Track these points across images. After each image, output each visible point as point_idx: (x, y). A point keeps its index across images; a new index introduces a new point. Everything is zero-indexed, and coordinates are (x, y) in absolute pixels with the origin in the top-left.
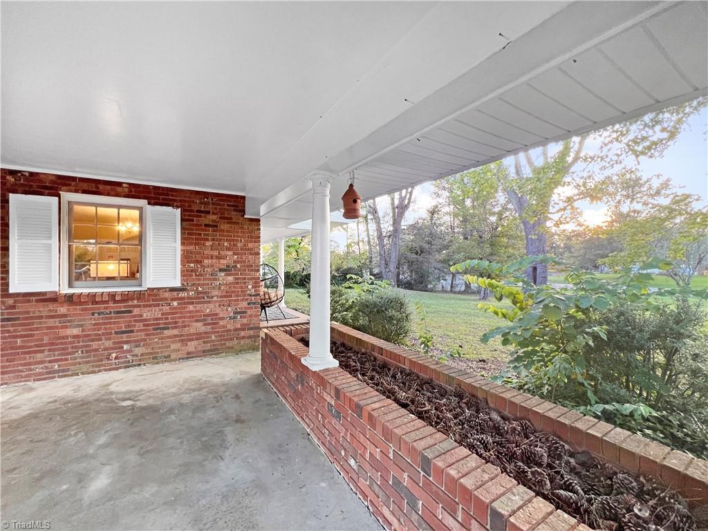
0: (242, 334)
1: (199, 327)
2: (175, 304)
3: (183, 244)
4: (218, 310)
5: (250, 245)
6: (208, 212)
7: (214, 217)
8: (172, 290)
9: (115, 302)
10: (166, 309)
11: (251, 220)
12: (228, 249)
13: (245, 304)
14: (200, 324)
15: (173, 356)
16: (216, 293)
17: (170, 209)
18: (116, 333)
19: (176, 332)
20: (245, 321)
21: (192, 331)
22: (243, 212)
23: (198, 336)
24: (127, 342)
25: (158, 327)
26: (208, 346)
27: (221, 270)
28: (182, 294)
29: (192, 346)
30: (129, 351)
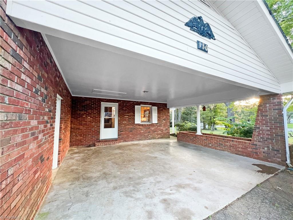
0: (167, 134)
1: (160, 132)
2: (156, 127)
3: (158, 114)
4: (163, 129)
5: (168, 114)
6: (161, 107)
7: (162, 108)
8: (156, 124)
9: (148, 126)
10: (155, 128)
11: (168, 109)
12: (164, 115)
13: (167, 127)
14: (160, 131)
15: (156, 138)
16: (163, 125)
17: (155, 107)
18: (148, 132)
19: (156, 133)
20: (167, 131)
21: (159, 133)
22: (167, 107)
23: (160, 134)
24: (149, 134)
25: (154, 131)
26: (161, 136)
27: (163, 120)
28: (157, 125)
29: (159, 136)
30: (150, 136)
